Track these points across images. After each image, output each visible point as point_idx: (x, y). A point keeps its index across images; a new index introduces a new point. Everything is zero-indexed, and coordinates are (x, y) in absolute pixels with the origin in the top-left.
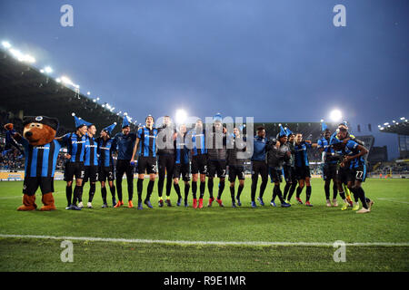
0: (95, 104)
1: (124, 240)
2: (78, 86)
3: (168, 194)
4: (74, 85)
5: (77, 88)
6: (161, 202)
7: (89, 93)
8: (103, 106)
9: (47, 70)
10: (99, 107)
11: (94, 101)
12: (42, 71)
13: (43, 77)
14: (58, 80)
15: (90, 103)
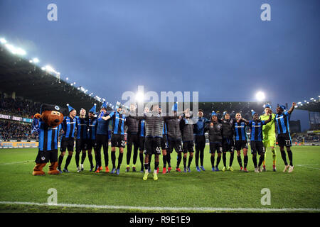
0: (72, 87)
1: (95, 206)
2: (59, 73)
3: (134, 163)
4: (56, 72)
5: (58, 75)
6: (128, 169)
7: (67, 79)
8: (79, 89)
9: (35, 61)
10: (76, 89)
11: (72, 85)
12: (31, 62)
13: (31, 66)
14: (43, 69)
15: (68, 86)
